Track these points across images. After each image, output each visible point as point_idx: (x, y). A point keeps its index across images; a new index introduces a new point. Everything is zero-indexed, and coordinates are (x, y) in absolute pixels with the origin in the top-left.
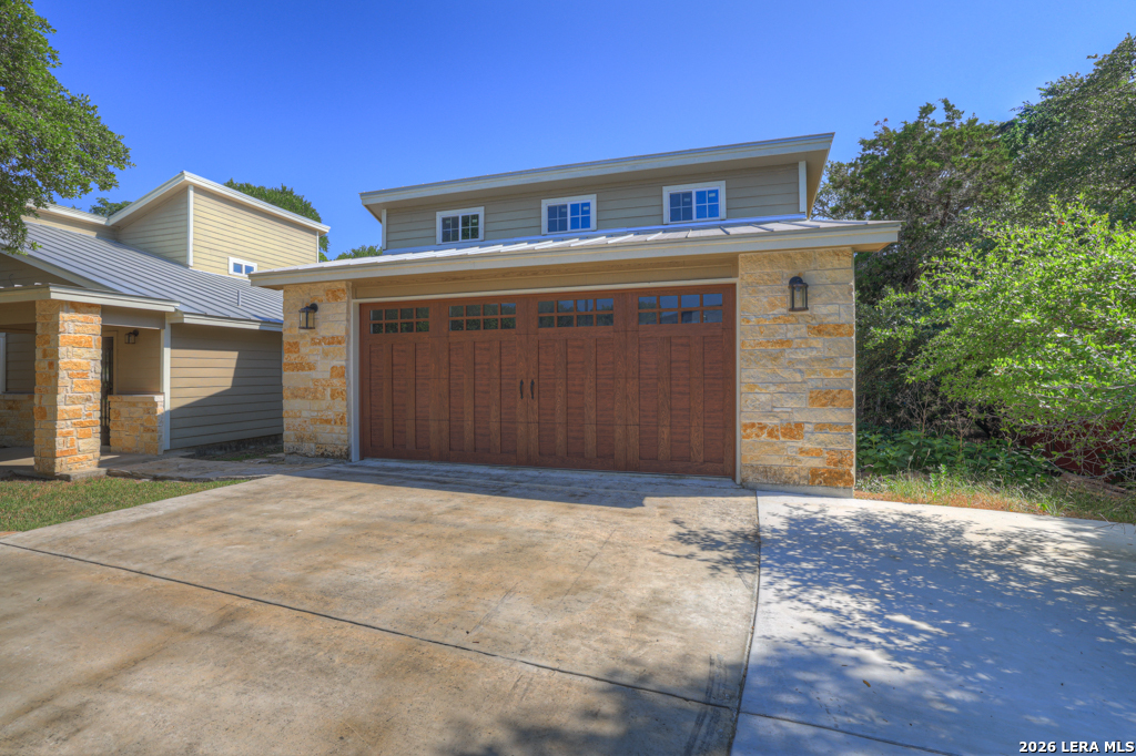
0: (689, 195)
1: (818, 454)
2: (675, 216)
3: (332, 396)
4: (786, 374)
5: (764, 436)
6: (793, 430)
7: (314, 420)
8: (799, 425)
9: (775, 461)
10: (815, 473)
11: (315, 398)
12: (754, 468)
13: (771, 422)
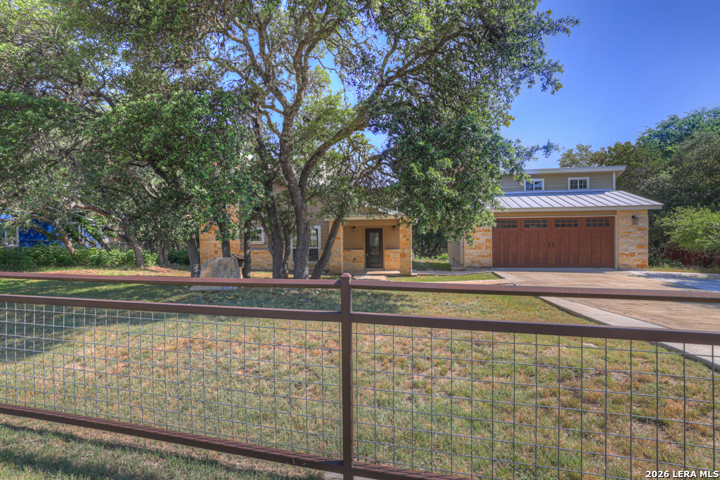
0: (577, 181)
1: (639, 260)
2: (572, 188)
3: (486, 248)
4: (630, 240)
5: (625, 256)
6: (632, 255)
7: (479, 256)
8: (634, 253)
9: (627, 263)
10: (638, 265)
11: (480, 249)
12: (622, 265)
13: (626, 253)
